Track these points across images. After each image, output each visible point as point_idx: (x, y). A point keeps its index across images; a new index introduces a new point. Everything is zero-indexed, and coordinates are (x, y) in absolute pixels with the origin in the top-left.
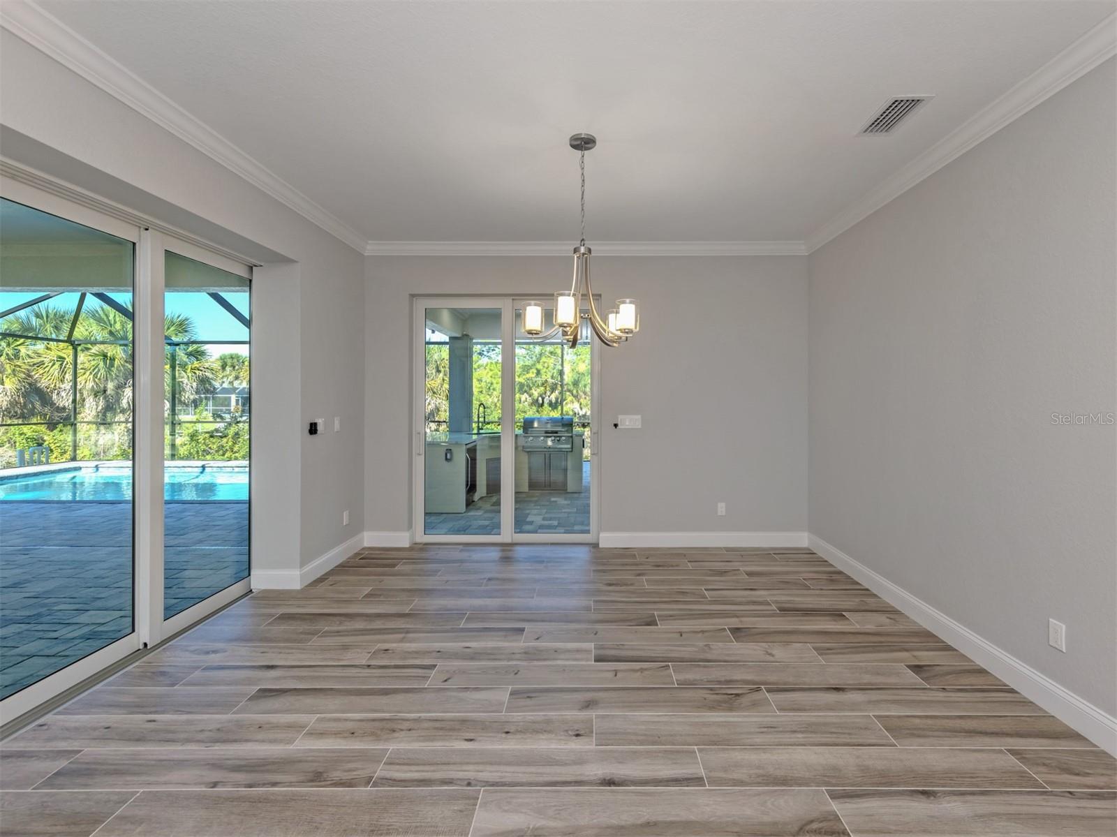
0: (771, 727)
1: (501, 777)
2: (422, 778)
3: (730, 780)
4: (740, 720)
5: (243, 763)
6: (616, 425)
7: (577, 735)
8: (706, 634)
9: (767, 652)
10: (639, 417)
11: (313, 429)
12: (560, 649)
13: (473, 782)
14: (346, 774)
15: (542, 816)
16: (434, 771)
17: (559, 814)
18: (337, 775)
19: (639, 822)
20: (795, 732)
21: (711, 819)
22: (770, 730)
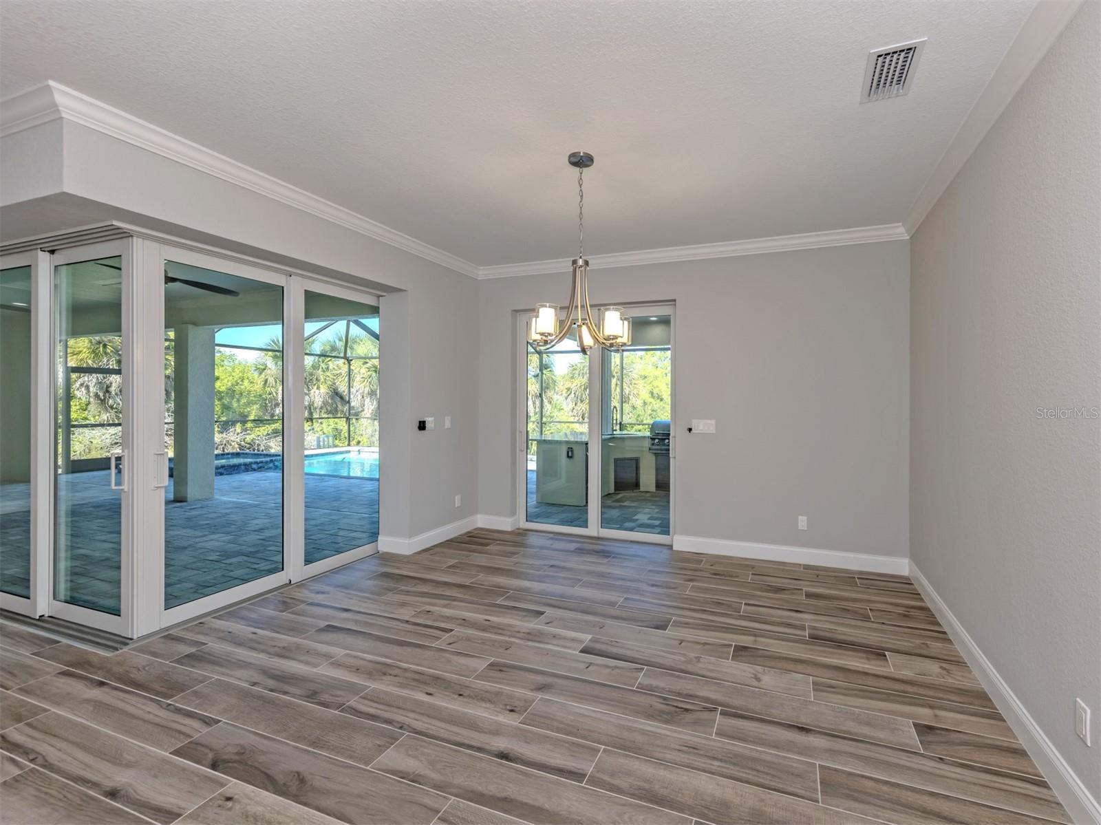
0: (694, 748)
1: (428, 729)
2: (374, 713)
3: (609, 783)
4: (669, 733)
5: (280, 673)
6: (690, 430)
7: (512, 711)
8: (707, 647)
9: (756, 675)
10: (713, 422)
11: (422, 426)
12: (559, 635)
13: (405, 727)
14: (331, 697)
15: (430, 767)
16: (386, 711)
17: (444, 769)
18: (326, 697)
19: (499, 795)
20: (714, 758)
21: (561, 813)
22: (691, 750)
